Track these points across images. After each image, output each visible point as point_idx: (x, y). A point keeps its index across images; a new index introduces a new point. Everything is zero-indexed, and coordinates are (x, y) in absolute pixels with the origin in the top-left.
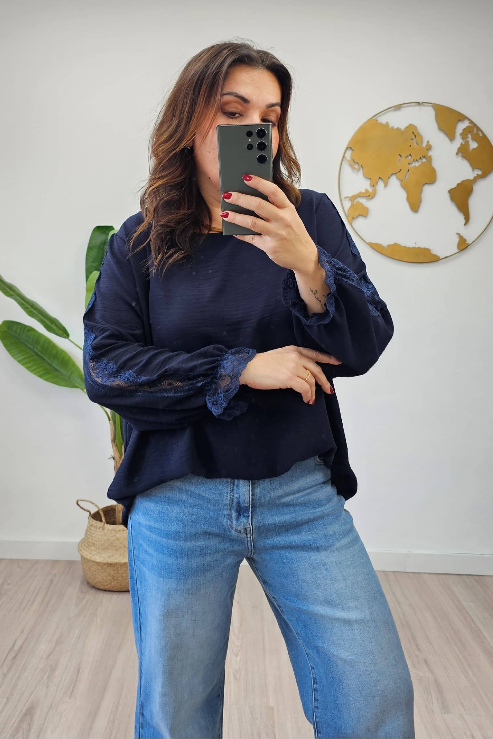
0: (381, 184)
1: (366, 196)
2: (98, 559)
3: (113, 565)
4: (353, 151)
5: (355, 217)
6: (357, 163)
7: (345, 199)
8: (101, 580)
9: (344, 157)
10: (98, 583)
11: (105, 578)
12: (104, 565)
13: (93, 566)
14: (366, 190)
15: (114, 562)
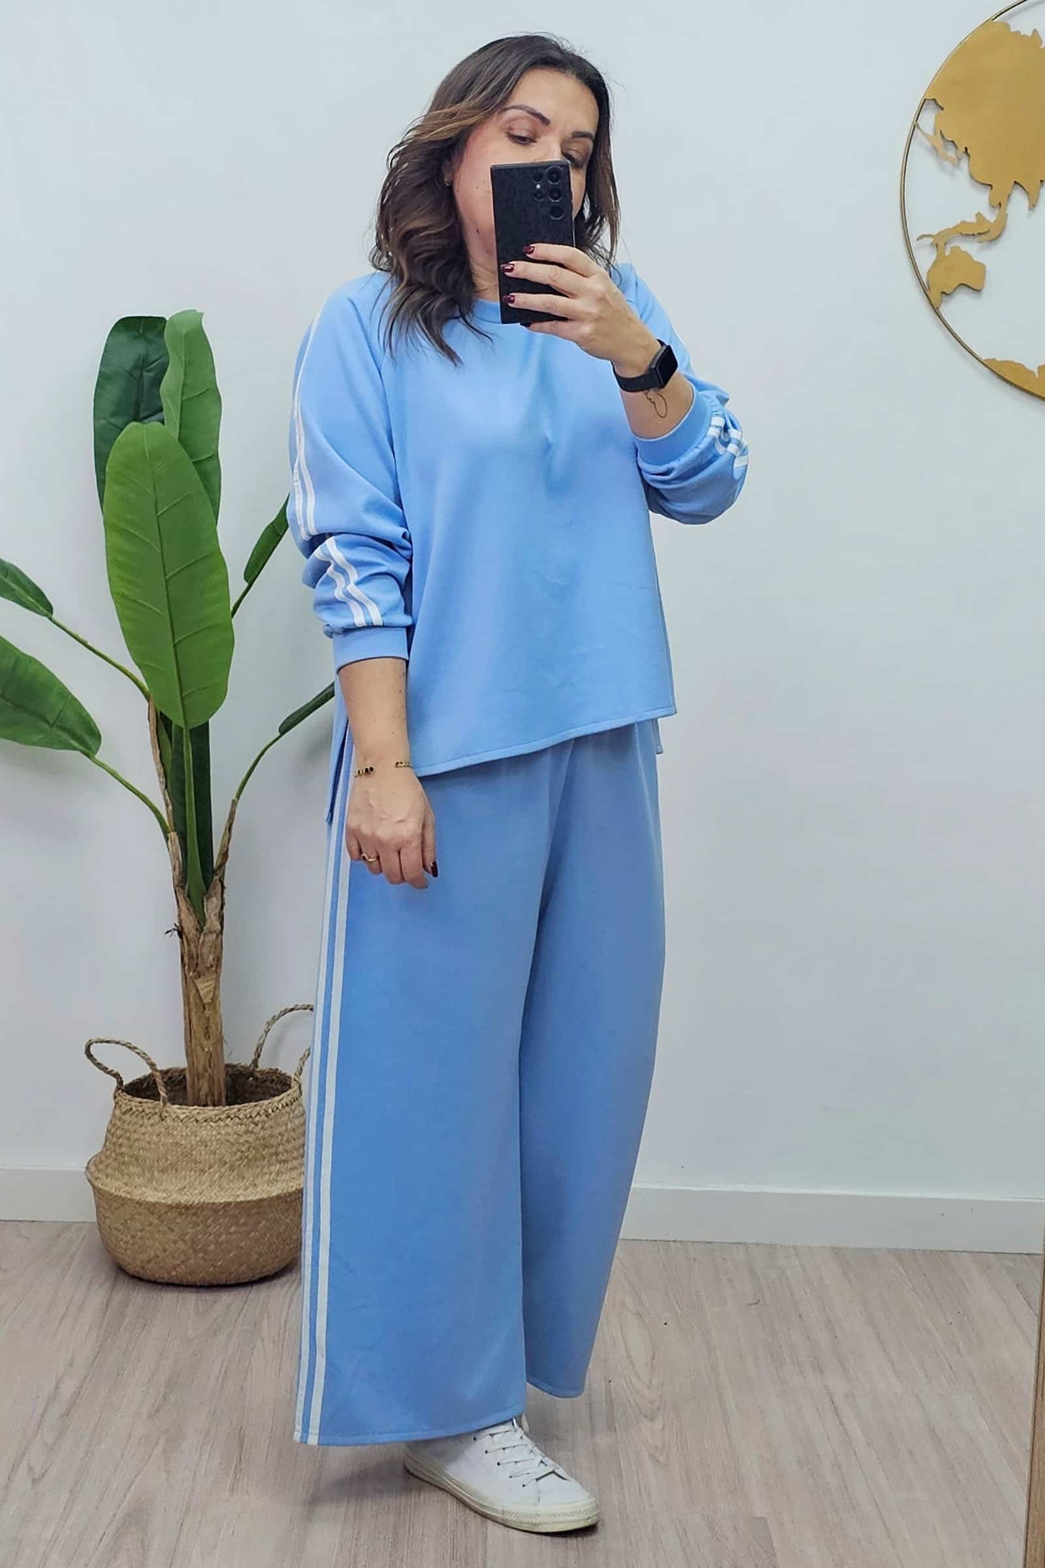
0: (1019, 200)
1: (980, 234)
2: (152, 1196)
3: (194, 1210)
4: (943, 109)
5: (947, 292)
6: (952, 141)
7: (919, 241)
8: (158, 1253)
9: (915, 126)
10: (149, 1261)
11: (171, 1247)
12: (166, 1213)
13: (137, 1216)
14: (979, 215)
15: (197, 1201)
